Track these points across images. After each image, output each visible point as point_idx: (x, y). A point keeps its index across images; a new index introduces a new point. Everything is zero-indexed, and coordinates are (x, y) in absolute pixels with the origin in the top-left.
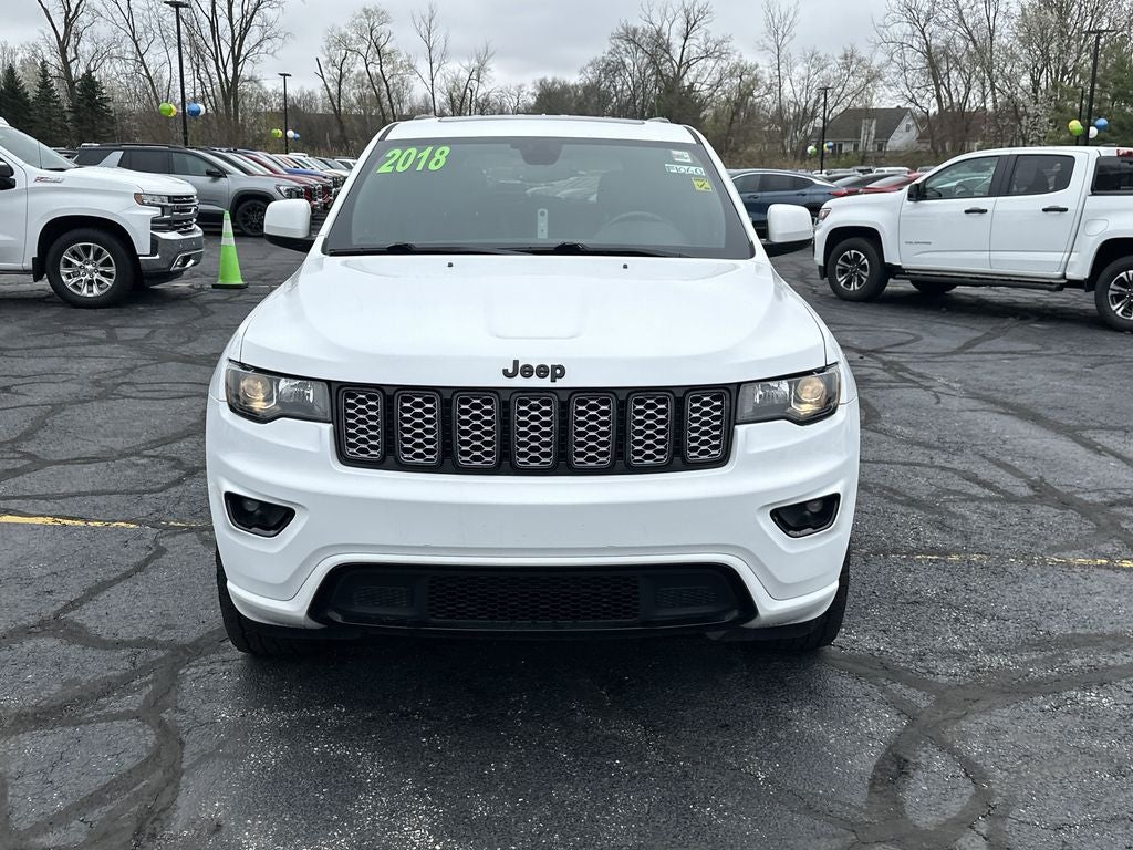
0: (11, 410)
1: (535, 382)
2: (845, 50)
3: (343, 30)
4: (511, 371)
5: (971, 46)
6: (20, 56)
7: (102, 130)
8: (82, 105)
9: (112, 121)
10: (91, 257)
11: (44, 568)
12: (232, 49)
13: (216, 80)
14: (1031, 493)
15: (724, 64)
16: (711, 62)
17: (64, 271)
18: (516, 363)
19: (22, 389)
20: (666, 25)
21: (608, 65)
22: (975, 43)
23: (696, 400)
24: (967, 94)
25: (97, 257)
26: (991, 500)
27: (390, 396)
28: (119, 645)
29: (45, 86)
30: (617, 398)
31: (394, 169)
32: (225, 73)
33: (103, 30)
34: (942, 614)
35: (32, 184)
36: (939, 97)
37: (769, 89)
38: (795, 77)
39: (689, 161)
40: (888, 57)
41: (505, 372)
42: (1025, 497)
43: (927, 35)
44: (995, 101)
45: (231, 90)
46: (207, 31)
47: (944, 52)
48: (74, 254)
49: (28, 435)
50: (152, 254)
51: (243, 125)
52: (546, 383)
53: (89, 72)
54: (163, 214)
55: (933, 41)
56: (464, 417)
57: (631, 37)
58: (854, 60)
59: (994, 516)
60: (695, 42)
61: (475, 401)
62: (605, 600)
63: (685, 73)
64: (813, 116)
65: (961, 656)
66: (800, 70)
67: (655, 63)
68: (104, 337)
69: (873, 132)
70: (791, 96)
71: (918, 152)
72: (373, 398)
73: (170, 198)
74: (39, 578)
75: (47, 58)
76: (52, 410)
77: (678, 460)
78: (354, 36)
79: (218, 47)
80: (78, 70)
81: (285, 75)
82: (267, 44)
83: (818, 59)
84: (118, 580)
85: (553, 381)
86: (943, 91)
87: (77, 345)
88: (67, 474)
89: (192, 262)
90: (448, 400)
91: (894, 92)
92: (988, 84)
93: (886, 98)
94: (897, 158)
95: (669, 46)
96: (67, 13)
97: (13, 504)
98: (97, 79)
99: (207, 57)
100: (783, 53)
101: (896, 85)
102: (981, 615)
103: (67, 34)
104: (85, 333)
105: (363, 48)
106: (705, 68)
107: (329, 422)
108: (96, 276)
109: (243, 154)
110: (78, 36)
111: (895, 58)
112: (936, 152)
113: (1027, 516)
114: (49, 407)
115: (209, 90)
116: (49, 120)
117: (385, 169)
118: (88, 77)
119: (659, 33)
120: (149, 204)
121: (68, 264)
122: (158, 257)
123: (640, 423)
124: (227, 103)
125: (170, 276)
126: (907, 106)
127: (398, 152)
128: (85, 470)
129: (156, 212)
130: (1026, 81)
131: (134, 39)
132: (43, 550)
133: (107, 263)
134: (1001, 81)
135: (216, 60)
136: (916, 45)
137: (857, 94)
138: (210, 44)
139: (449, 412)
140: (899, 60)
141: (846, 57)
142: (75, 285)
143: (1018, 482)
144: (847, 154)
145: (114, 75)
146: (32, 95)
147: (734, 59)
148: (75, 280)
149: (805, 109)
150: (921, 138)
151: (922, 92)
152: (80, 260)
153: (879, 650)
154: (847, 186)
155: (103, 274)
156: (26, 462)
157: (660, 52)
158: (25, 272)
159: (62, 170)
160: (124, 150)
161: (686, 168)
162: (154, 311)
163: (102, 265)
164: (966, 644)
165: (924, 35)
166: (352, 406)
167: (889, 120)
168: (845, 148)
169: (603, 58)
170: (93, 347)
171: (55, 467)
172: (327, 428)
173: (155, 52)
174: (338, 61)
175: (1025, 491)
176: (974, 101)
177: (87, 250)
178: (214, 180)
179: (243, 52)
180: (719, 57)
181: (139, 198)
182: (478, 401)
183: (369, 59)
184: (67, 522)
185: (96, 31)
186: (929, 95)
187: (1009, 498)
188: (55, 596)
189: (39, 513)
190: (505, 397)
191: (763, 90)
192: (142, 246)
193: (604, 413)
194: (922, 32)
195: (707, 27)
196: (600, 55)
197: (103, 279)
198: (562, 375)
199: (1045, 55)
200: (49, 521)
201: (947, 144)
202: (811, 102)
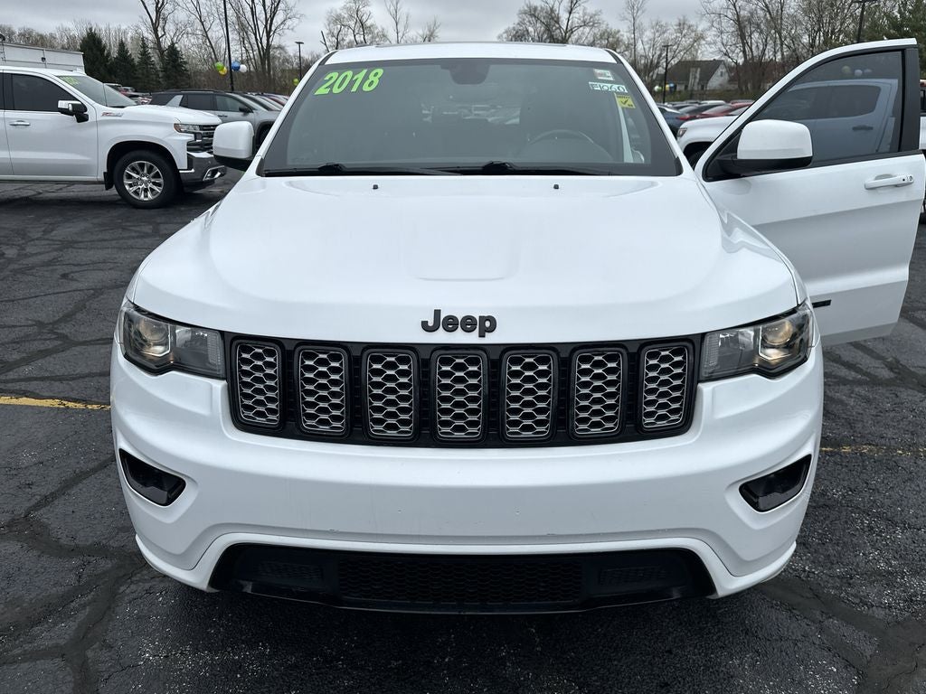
0: (62, 295)
1: (460, 337)
2: (680, 20)
3: (339, 11)
4: (431, 324)
5: (768, 16)
6: (130, 35)
7: (183, 83)
8: (169, 67)
9: (189, 77)
10: (145, 171)
11: (34, 456)
12: (266, 27)
13: (256, 48)
14: (892, 375)
15: (596, 30)
16: (587, 29)
17: (126, 182)
18: (437, 313)
19: (76, 276)
20: (557, 4)
21: (517, 32)
22: (770, 14)
23: (652, 356)
24: (764, 50)
25: (149, 172)
26: (860, 383)
27: (290, 352)
28: (74, 551)
29: (144, 54)
30: (558, 354)
31: (331, 91)
32: (261, 43)
33: (181, 16)
34: (854, 520)
35: (100, 118)
36: (744, 52)
37: (627, 48)
38: (645, 39)
39: (612, 79)
40: (709, 24)
41: (425, 325)
42: (887, 380)
43: (738, 8)
44: (783, 55)
45: (266, 54)
46: (249, 15)
47: (749, 21)
48: (133, 169)
49: (68, 317)
50: (189, 168)
51: (274, 79)
52: (473, 338)
53: (173, 44)
54: (196, 139)
55: (742, 13)
56: (375, 379)
57: (532, 12)
58: (686, 27)
59: (868, 401)
60: (577, 15)
61: (389, 359)
62: (542, 584)
63: (570, 36)
64: (657, 65)
65: (888, 578)
66: (648, 34)
67: (549, 30)
68: (150, 231)
69: (698, 76)
70: (642, 52)
71: (728, 91)
72: (271, 354)
73: (202, 127)
74: (26, 468)
75: (146, 35)
76: (93, 295)
77: (632, 428)
78: (346, 16)
79: (256, 25)
80: (166, 43)
81: (299, 43)
82: (289, 22)
83: (661, 26)
84: (94, 471)
85: (482, 335)
86: (747, 49)
87: (129, 238)
88: (86, 354)
89: (219, 174)
90: (357, 356)
91: (714, 49)
92: (778, 42)
93: (707, 53)
94: (715, 95)
95: (558, 18)
96: (157, 4)
97: (32, 386)
98: (179, 49)
99: (249, 33)
100: (637, 22)
101: (715, 43)
102: (892, 522)
103: (157, 18)
104: (138, 229)
105: (352, 23)
106: (583, 33)
107: (223, 379)
108: (150, 185)
109: (268, 96)
110: (165, 20)
111: (715, 24)
112: (742, 90)
113: (897, 400)
114: (92, 291)
115: (251, 55)
116: (148, 76)
117: (322, 91)
118: (172, 47)
119: (552, 10)
120: (185, 132)
121: (130, 177)
122: (193, 171)
123: (586, 385)
124: (263, 63)
125: (204, 184)
126: (723, 59)
127: (335, 75)
128: (102, 351)
129: (190, 137)
130: (806, 39)
131: (201, 21)
132: (40, 435)
133: (157, 176)
134: (788, 40)
135: (255, 34)
136: (730, 15)
137: (687, 50)
138: (251, 23)
139: (358, 371)
140: (718, 26)
141: (680, 25)
142: (136, 193)
143: (877, 363)
144: (680, 92)
145: (189, 46)
146: (137, 60)
147: (603, 27)
148: (135, 188)
149: (652, 61)
150: (731, 80)
151: (733, 48)
152: (138, 173)
153: (804, 571)
154: (689, 112)
155: (154, 183)
156: (58, 343)
157: (553, 23)
158: (99, 182)
159: (123, 107)
160: (183, 94)
161: (609, 85)
162: (191, 210)
163: (154, 177)
164: (888, 563)
165: (735, 7)
166: (247, 362)
167: (710, 68)
168: (678, 88)
169: (514, 29)
170: (139, 240)
171: (78, 348)
172: (219, 386)
173: (215, 29)
174: (336, 32)
175: (885, 374)
176: (769, 55)
177: (142, 166)
178: (245, 115)
179: (273, 28)
180: (593, 25)
181: (178, 127)
182: (393, 359)
183: (356, 31)
184: (71, 405)
185: (176, 16)
186: (738, 50)
187: (874, 381)
188: (35, 490)
189: (51, 394)
190: (425, 355)
191: (623, 48)
192: (182, 163)
193: (542, 374)
194: (734, 6)
195: (585, 5)
196: (511, 26)
197: (155, 188)
198: (492, 329)
199: (820, 21)
200: (55, 403)
201: (749, 85)
202: (656, 56)
